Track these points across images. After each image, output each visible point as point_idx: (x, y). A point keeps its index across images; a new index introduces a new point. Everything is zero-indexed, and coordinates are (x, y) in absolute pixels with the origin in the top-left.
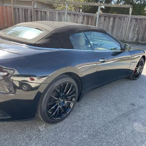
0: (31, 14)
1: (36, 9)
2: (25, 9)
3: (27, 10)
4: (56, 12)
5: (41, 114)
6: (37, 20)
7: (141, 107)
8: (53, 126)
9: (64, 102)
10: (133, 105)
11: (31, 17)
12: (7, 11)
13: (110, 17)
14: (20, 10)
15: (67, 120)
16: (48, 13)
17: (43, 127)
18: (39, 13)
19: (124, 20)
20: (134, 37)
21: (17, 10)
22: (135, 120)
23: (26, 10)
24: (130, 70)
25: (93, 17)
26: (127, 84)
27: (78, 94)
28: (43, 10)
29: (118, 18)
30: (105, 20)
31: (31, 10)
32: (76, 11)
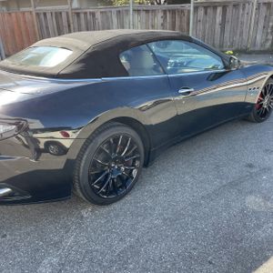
0: (68, 21)
1: (76, 9)
2: (56, 13)
3: (61, 13)
4: (113, 10)
5: (81, 189)
6: (80, 30)
7: (265, 170)
8: (105, 210)
9: (119, 169)
10: (250, 166)
11: (69, 26)
12: (25, 22)
13: (215, 8)
14: (49, 16)
15: (128, 198)
16: (98, 15)
17: (87, 212)
18: (82, 16)
19: (243, 9)
20: (267, 40)
21: (42, 16)
22: (251, 193)
23: (58, 15)
24: (249, 104)
25: (182, 11)
26: (245, 131)
27: (145, 153)
28: (88, 11)
29: (231, 7)
30: (206, 13)
31: (67, 13)
32: (152, 4)
